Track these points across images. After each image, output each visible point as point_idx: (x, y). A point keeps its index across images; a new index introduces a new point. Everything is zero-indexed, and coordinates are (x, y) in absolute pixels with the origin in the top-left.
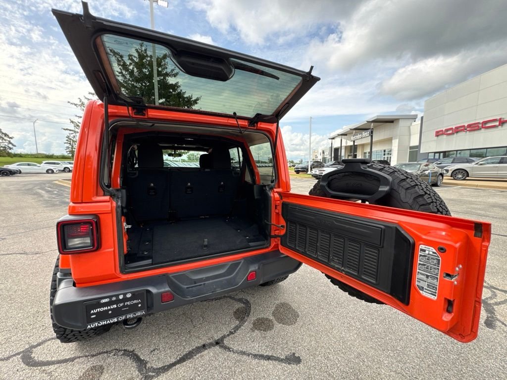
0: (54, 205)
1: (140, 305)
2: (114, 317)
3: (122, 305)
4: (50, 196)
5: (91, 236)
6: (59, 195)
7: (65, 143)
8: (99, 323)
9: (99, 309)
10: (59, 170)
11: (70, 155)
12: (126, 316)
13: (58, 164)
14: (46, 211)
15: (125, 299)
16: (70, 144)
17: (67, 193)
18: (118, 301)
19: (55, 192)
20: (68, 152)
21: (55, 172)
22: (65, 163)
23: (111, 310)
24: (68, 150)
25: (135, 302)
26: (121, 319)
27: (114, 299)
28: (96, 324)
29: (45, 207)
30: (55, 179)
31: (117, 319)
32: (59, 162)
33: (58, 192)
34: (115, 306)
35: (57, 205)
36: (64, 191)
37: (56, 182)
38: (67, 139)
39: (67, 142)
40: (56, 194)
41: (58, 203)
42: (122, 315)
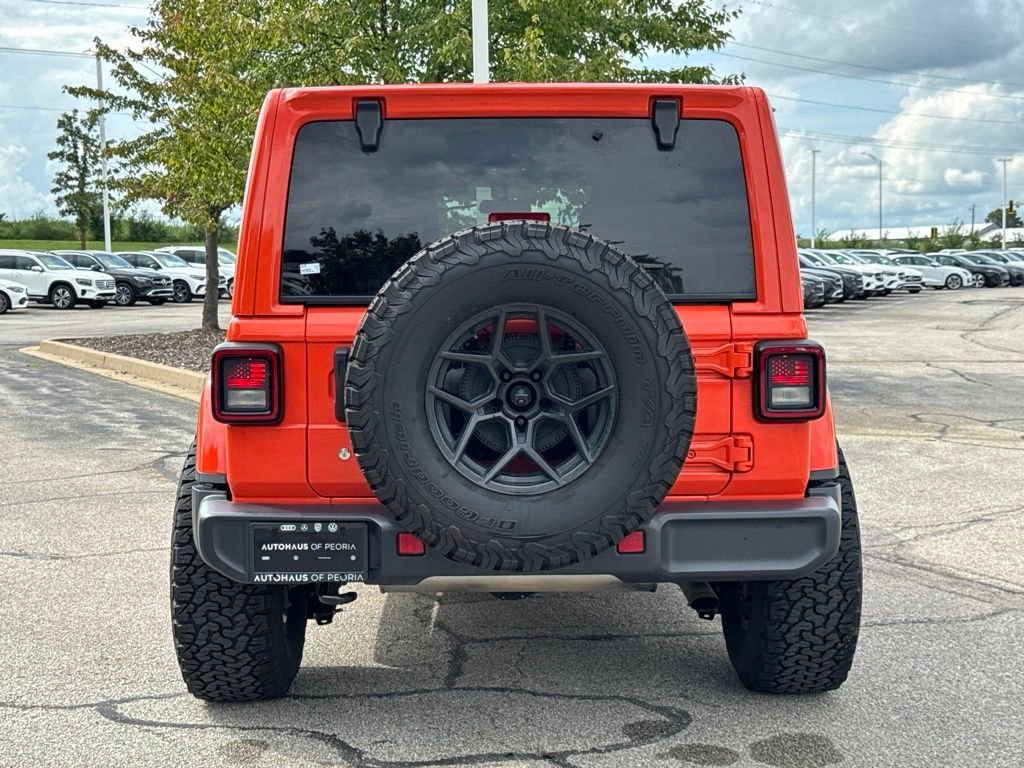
0: (55, 436)
1: (353, 558)
2: (303, 571)
3: (318, 546)
4: (30, 402)
5: (268, 389)
6: (63, 402)
7: (52, 156)
8: (275, 575)
9: (276, 545)
10: (32, 298)
11: (72, 219)
12: (326, 576)
13: (27, 265)
14: (36, 453)
15: (325, 537)
16: (73, 158)
17: (88, 394)
18: (311, 537)
19: (45, 391)
20: (64, 206)
21: (15, 304)
22: (53, 259)
23: (296, 552)
24: (63, 193)
25: (345, 546)
26: (315, 578)
27: (304, 528)
28: (270, 576)
29: (26, 440)
30: (27, 339)
31: (309, 577)
32: (32, 255)
33: (51, 388)
34: (305, 547)
35: (65, 434)
36: (75, 387)
37: (33, 351)
38: (61, 132)
39: (59, 148)
40: (47, 397)
41: (65, 427)
42: (318, 570)
